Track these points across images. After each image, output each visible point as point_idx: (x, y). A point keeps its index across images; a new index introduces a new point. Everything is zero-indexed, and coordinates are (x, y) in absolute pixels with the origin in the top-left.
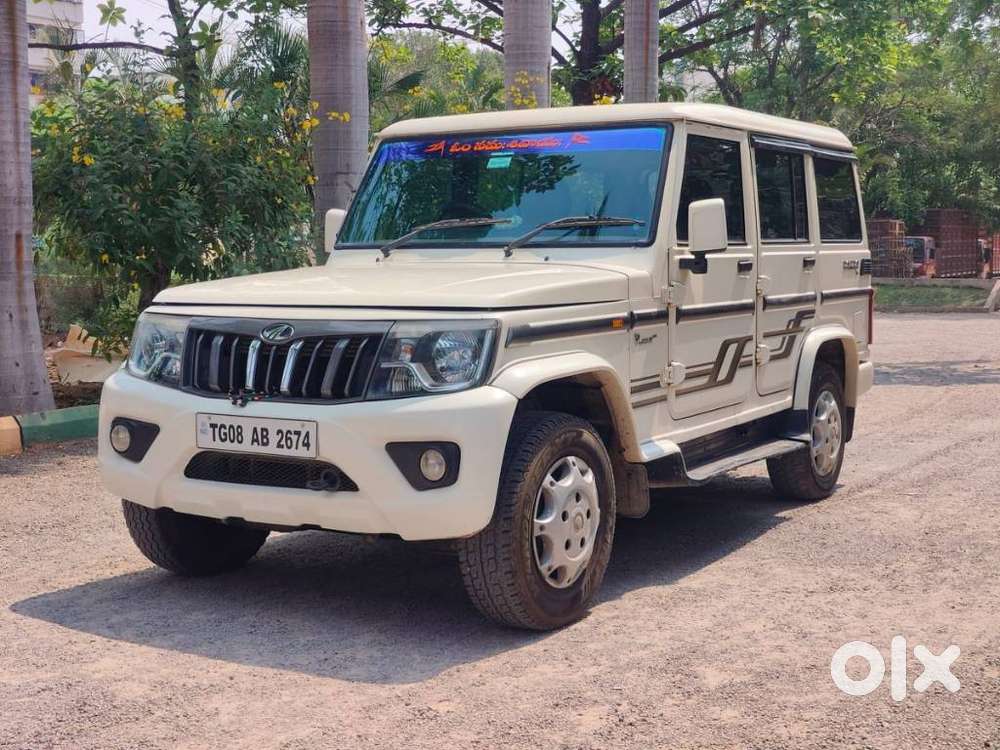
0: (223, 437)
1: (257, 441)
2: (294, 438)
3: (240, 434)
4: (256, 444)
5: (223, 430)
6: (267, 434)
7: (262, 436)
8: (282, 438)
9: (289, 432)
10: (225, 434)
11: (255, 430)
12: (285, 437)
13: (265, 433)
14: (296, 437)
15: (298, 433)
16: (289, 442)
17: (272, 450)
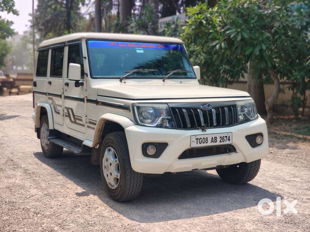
0: (201, 142)
1: (213, 141)
2: (225, 138)
3: (207, 140)
4: (212, 142)
5: (200, 140)
6: (216, 138)
7: (214, 140)
8: (221, 139)
9: (224, 137)
10: (201, 141)
11: (212, 138)
12: (222, 139)
13: (216, 139)
14: (226, 138)
15: (226, 137)
16: (223, 140)
17: (218, 143)
